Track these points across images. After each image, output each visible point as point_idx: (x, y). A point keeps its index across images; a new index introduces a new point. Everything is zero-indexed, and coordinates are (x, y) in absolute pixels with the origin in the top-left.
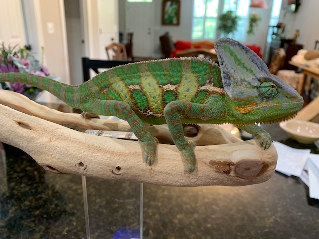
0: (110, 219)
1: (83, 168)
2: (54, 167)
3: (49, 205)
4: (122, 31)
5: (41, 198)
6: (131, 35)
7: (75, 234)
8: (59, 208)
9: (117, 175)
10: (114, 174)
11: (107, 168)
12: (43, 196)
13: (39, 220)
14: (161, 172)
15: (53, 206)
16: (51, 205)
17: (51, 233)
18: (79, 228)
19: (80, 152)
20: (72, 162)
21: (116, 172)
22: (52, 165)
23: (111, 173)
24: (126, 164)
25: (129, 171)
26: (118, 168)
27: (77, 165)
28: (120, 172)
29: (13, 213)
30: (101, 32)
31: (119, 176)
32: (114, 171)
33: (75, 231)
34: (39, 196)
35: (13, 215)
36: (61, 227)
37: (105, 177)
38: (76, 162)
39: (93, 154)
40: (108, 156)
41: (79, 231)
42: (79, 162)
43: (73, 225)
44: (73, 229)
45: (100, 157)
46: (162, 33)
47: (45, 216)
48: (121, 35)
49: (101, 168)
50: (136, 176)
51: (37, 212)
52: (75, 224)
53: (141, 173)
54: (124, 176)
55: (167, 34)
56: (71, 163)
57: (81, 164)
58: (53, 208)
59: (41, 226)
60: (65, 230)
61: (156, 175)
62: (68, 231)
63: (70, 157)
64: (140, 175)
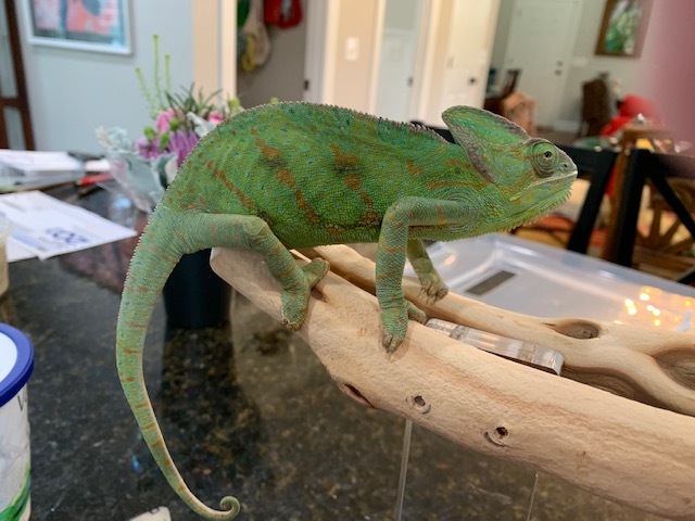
0: (427, 493)
1: (422, 409)
2: (361, 392)
3: (309, 425)
4: (496, 66)
5: (295, 405)
6: (515, 74)
7: (352, 503)
8: (327, 436)
9: (496, 445)
10: (490, 441)
11: (476, 424)
12: (300, 401)
13: (289, 451)
14: (609, 469)
15: (316, 429)
16: (313, 425)
17: (306, 486)
18: (361, 492)
19: (420, 373)
20: (400, 389)
21: (495, 438)
22: (357, 385)
23: (481, 437)
24: (521, 426)
25: (525, 444)
26: (502, 431)
27: (410, 399)
28: (505, 440)
29: (244, 421)
30: (450, 63)
31: (499, 448)
32: (491, 436)
33: (353, 496)
34: (293, 399)
35: (244, 425)
36: (326, 479)
37: (468, 442)
38: (408, 393)
39: (449, 384)
40: (483, 398)
41: (359, 499)
42: (415, 394)
43: (350, 482)
44: (349, 492)
45: (463, 395)
46: (590, 76)
47: (299, 446)
48: (492, 72)
49: (461, 420)
50: (541, 460)
51: (287, 433)
52: (354, 480)
53: (556, 457)
54: (513, 453)
55: (604, 75)
56: (396, 392)
57: (418, 400)
58: (316, 434)
59: (290, 465)
60: (334, 489)
61: (594, 470)
62: (340, 493)
63: (397, 378)
64: (551, 461)
